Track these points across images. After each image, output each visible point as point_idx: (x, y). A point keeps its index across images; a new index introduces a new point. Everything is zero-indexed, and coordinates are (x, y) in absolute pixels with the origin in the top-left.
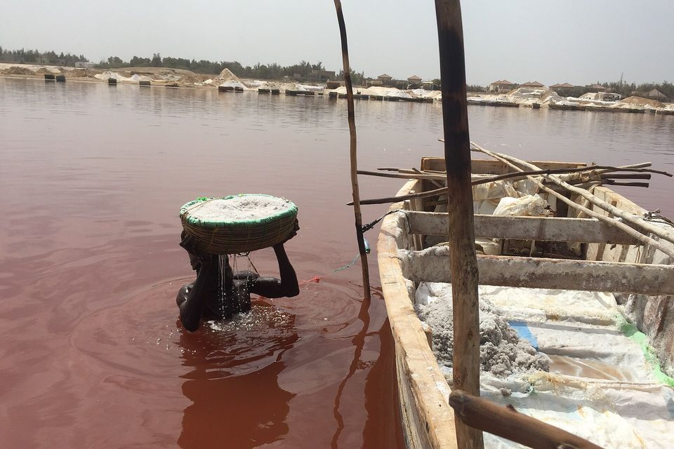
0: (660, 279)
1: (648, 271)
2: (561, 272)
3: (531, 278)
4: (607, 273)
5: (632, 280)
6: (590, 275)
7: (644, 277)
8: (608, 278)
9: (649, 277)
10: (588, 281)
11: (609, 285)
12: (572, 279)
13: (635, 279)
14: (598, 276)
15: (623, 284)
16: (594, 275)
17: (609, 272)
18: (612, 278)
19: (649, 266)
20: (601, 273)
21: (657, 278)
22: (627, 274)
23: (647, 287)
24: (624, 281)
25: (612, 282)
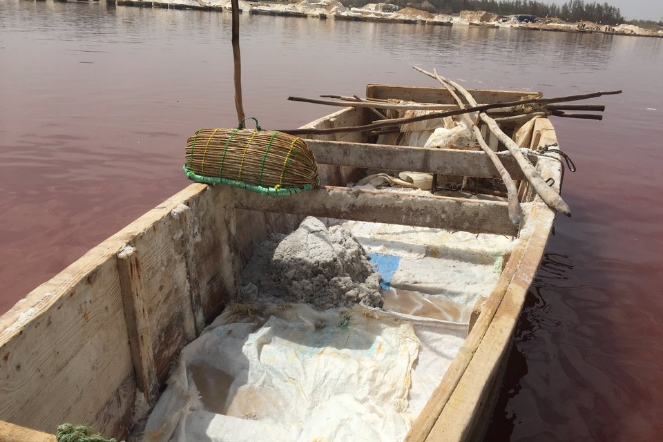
0: (480, 216)
1: (467, 207)
2: (380, 204)
3: (351, 210)
4: (426, 207)
5: (452, 215)
6: (409, 209)
7: (463, 213)
8: (428, 213)
9: (469, 213)
10: (407, 215)
11: (428, 219)
12: (391, 212)
13: (454, 214)
14: (417, 210)
15: (443, 220)
16: (413, 208)
17: (429, 206)
18: (431, 213)
19: (469, 202)
20: (420, 208)
21: (477, 214)
22: (446, 209)
23: (467, 224)
24: (443, 216)
25: (431, 216)
